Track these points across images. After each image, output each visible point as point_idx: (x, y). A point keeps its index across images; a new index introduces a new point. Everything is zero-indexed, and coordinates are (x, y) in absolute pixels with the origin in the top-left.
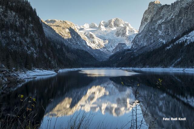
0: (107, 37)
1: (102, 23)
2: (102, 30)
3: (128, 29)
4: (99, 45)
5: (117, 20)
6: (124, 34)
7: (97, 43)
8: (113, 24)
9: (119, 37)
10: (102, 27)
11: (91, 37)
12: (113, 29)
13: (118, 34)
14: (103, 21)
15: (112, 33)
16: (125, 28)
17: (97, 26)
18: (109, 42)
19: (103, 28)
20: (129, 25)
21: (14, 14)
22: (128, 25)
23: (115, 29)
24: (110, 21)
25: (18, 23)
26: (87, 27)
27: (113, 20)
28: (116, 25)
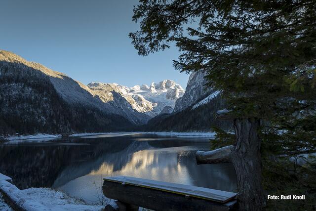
0: (157, 100)
1: (153, 85)
2: (152, 92)
3: (178, 91)
4: (147, 108)
5: (168, 82)
6: (174, 96)
7: (146, 106)
8: (164, 86)
9: (169, 100)
10: (152, 89)
11: (138, 100)
12: (164, 91)
13: (168, 97)
14: (153, 83)
15: (163, 95)
16: (175, 90)
17: (148, 87)
18: (158, 105)
19: (154, 90)
20: (180, 87)
21: (31, 89)
22: (178, 87)
23: (166, 90)
24: (161, 83)
25: (33, 97)
26: (137, 88)
27: (165, 82)
28: (167, 87)
